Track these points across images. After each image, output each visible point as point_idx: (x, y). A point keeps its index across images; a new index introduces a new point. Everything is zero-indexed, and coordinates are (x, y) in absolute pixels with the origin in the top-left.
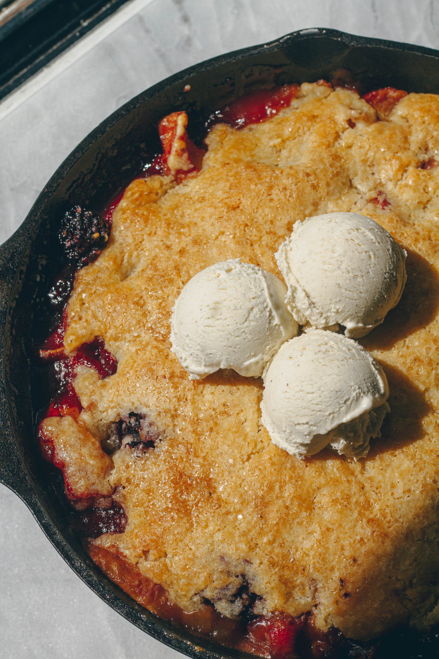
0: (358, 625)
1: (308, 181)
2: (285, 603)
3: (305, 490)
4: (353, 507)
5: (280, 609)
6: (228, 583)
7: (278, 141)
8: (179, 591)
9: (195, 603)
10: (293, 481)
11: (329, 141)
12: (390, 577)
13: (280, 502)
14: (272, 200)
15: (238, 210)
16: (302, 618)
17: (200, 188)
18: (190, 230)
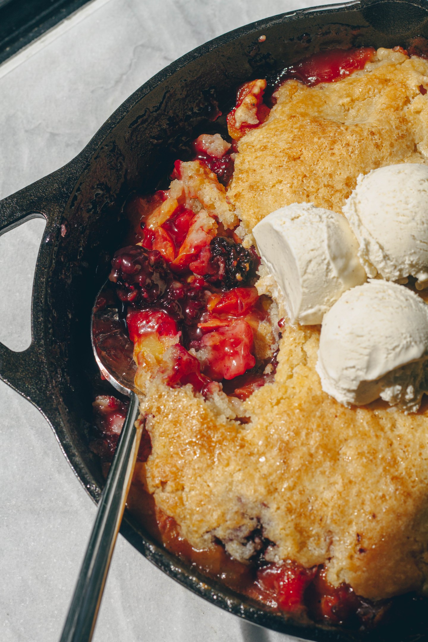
0: (370, 582)
1: (372, 140)
2: (298, 552)
3: (331, 440)
4: (379, 462)
5: (293, 558)
6: (241, 524)
7: (346, 100)
8: (191, 526)
9: (205, 541)
10: (321, 429)
11: (398, 105)
12: (408, 538)
13: (305, 449)
14: (333, 154)
15: (298, 161)
16: (314, 570)
17: (263, 138)
18: (248, 176)
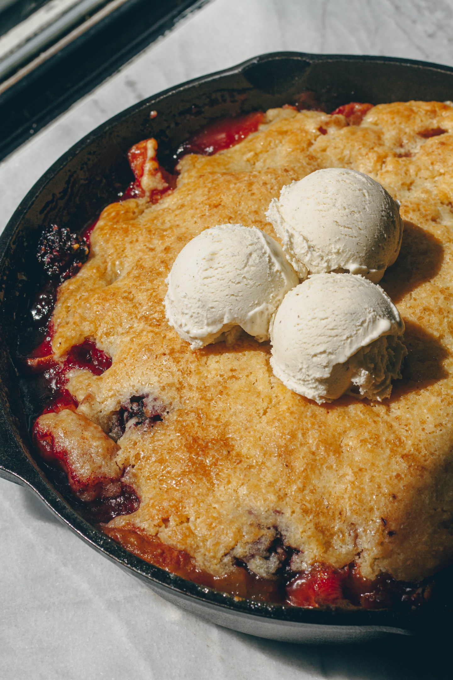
0: (408, 563)
1: (287, 175)
2: (325, 552)
3: (330, 434)
4: (384, 445)
5: (320, 560)
6: (259, 536)
7: (250, 155)
8: (207, 554)
9: (226, 565)
10: (316, 427)
11: (303, 147)
12: (435, 510)
13: (305, 449)
14: (253, 194)
15: (220, 207)
16: (346, 568)
17: (178, 200)
18: (173, 231)
